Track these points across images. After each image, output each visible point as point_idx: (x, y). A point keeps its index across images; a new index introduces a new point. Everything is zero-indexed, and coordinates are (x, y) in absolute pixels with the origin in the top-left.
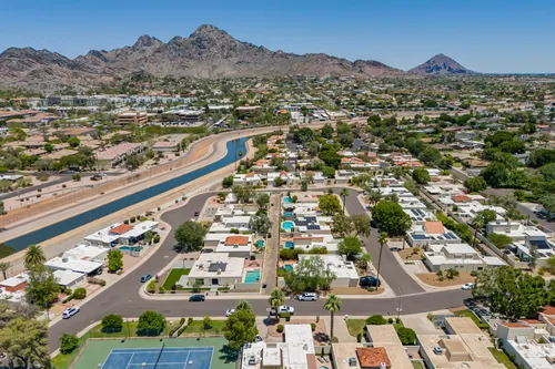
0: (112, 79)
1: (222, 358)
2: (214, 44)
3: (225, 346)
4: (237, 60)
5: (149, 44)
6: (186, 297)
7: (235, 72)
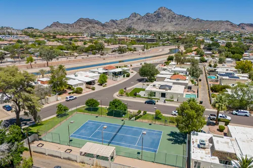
0: (118, 30)
1: (169, 140)
2: (165, 16)
3: (172, 132)
4: (175, 23)
5: (135, 17)
6: (143, 101)
7: (173, 29)
